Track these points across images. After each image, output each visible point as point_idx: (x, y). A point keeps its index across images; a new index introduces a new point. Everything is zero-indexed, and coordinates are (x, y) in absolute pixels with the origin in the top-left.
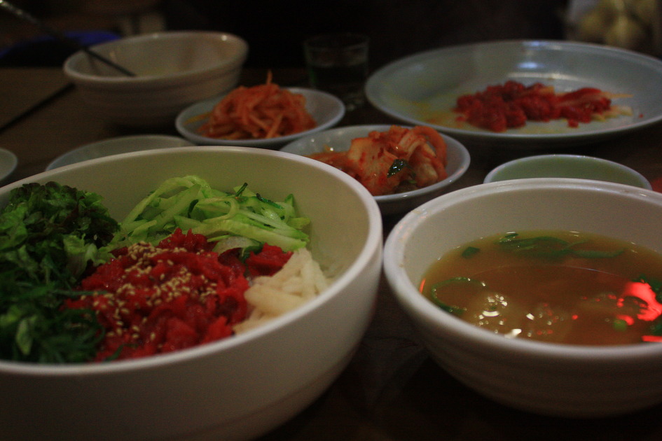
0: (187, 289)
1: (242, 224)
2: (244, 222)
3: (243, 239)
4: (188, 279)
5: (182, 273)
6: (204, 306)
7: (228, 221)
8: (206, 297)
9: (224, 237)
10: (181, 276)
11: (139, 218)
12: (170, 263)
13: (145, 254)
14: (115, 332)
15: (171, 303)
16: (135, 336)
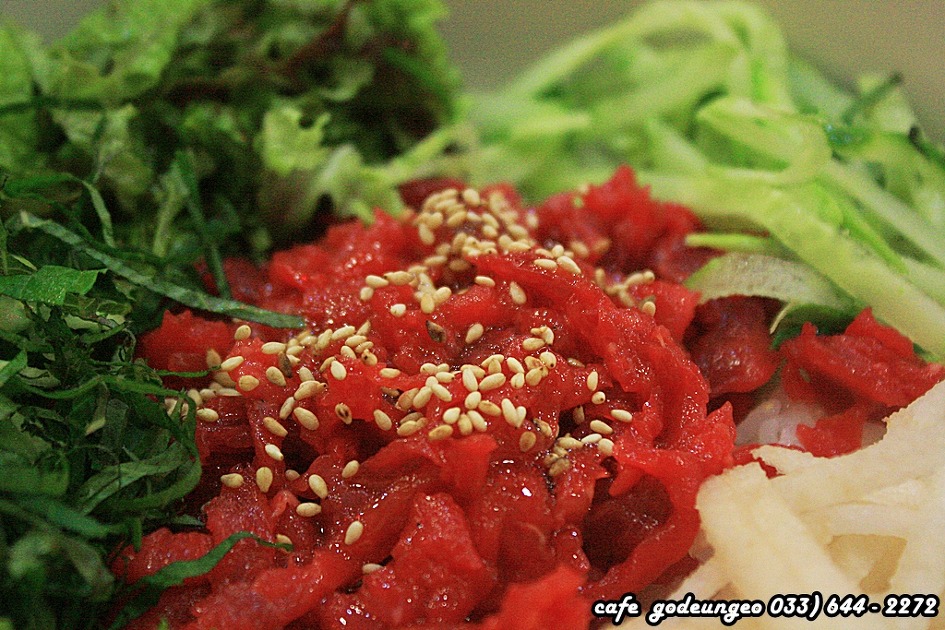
0: (516, 414)
1: (812, 220)
2: (822, 217)
3: (800, 272)
4: (536, 374)
5: (530, 343)
6: (552, 483)
7: (776, 195)
8: (573, 453)
9: (744, 241)
10: (522, 355)
11: (554, 93)
12: (517, 294)
13: (460, 236)
14: (250, 477)
15: (443, 443)
16: (307, 508)
